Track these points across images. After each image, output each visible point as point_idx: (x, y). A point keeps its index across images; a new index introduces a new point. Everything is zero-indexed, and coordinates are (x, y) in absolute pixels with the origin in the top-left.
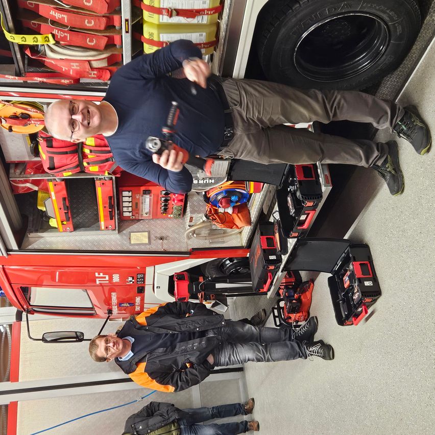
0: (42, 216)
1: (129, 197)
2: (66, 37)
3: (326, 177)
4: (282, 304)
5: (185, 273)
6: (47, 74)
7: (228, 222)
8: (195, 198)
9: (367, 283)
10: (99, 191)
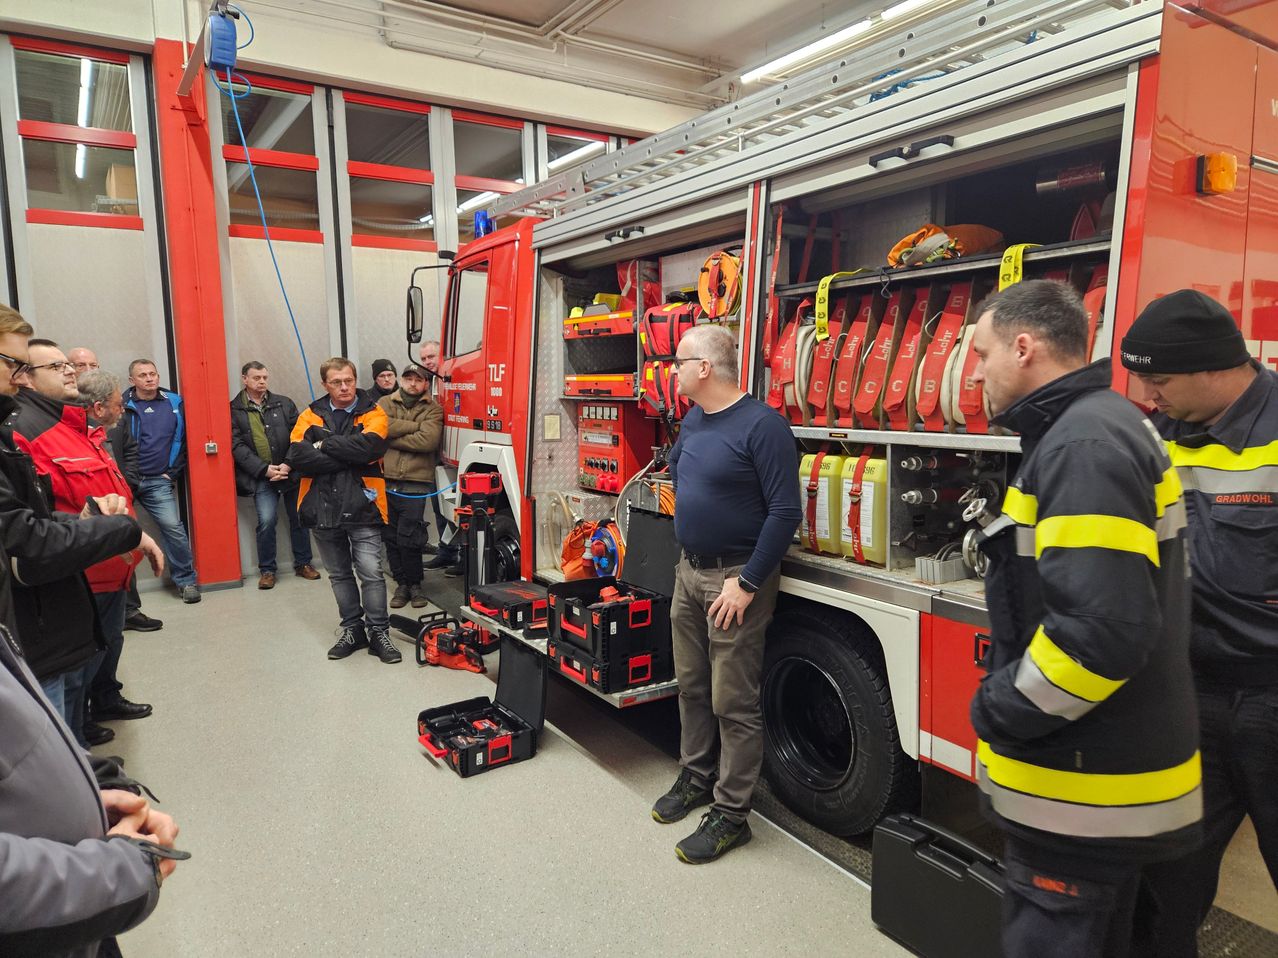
0: (585, 298)
1: (610, 416)
2: (825, 354)
3: (632, 699)
4: (452, 626)
5: (500, 489)
6: (776, 323)
7: (572, 551)
8: (605, 506)
9: (480, 757)
10: (619, 378)
